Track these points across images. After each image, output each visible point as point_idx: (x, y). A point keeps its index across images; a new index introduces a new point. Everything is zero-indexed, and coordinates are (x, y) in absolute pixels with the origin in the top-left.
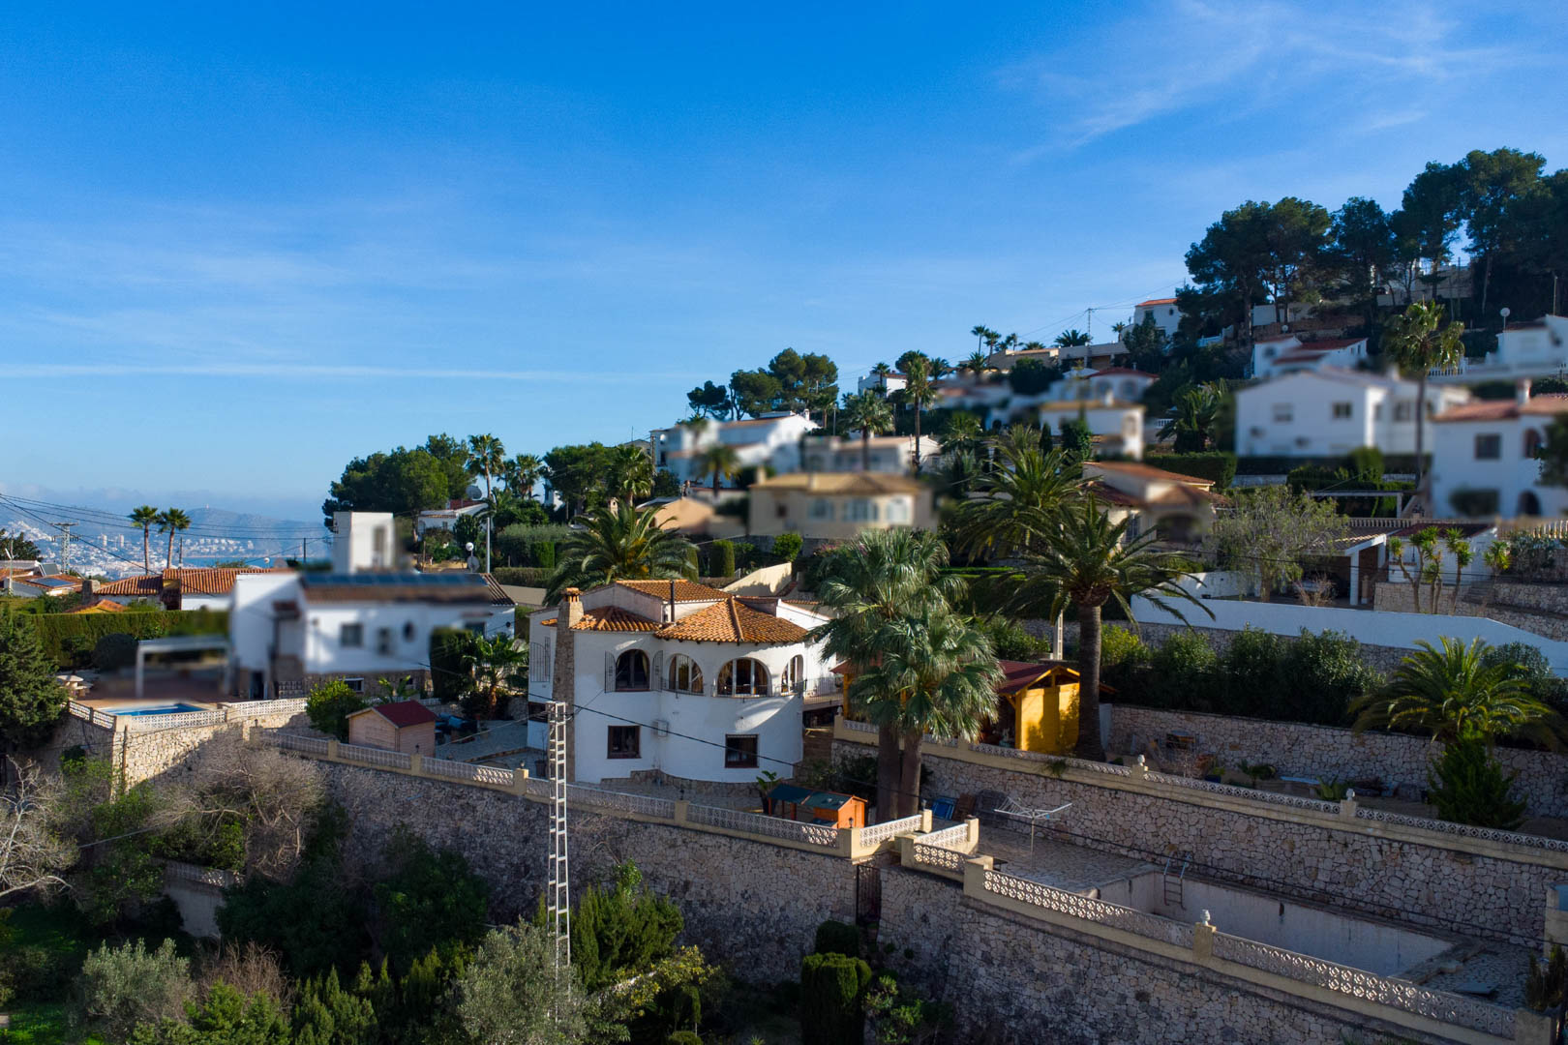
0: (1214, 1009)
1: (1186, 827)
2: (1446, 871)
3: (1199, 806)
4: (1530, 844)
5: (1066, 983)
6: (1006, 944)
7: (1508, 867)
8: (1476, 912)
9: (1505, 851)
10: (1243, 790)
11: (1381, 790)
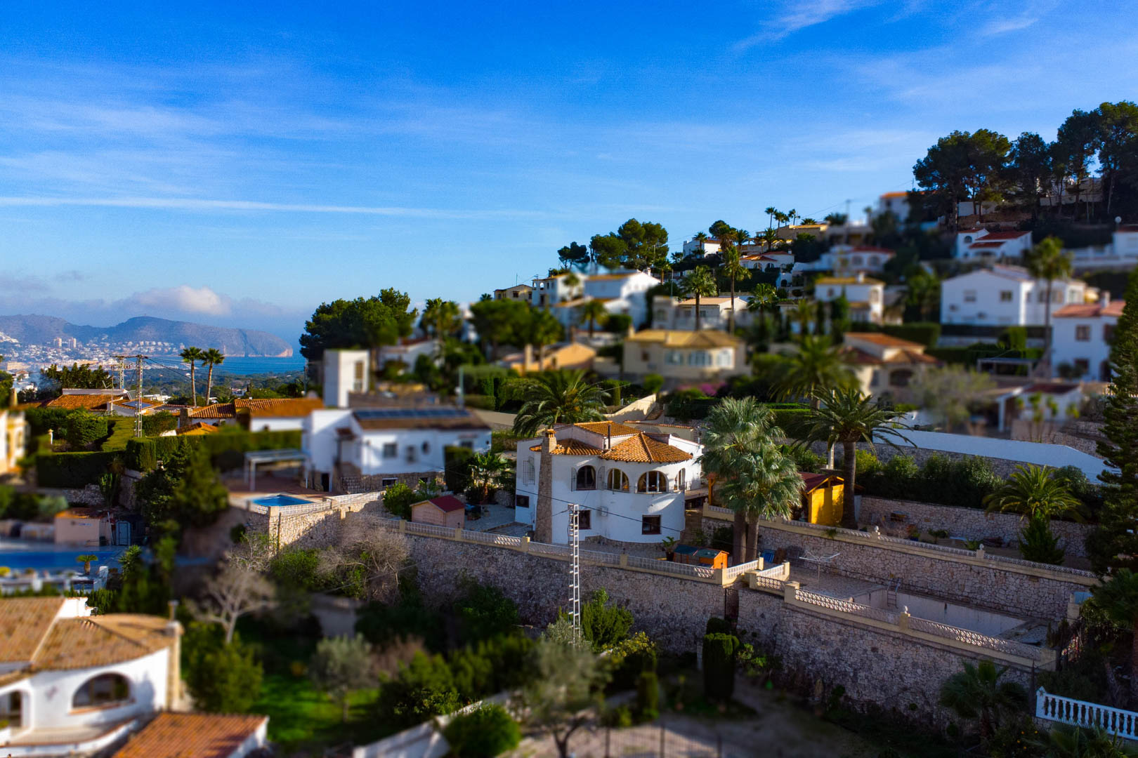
0: (908, 654)
1: (899, 565)
2: (1026, 585)
3: (906, 554)
4: (1065, 572)
5: (837, 645)
6: (807, 627)
7: (1055, 583)
8: (1039, 606)
9: (1054, 575)
10: (928, 545)
11: (1001, 544)
